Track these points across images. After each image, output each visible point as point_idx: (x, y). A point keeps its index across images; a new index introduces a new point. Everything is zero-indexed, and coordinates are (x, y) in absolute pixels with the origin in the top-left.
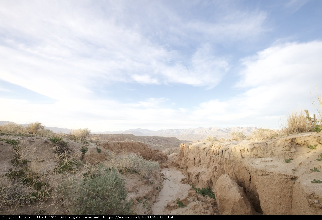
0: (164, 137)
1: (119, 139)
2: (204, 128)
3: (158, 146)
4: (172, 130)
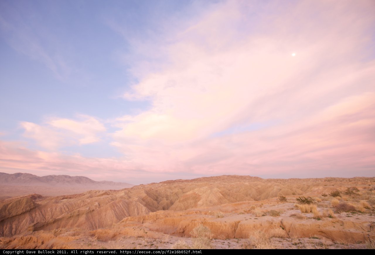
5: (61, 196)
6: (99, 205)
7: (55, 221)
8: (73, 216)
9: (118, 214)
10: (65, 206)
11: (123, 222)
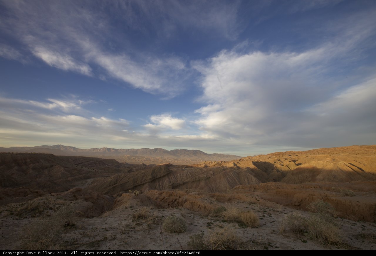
0: (98, 157)
1: (28, 160)
2: (149, 149)
3: (92, 170)
4: (109, 149)
5: (185, 165)
6: (214, 173)
7: (184, 184)
8: (195, 181)
9: (230, 182)
10: (188, 173)
11: (236, 189)
